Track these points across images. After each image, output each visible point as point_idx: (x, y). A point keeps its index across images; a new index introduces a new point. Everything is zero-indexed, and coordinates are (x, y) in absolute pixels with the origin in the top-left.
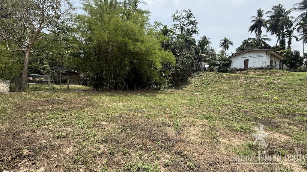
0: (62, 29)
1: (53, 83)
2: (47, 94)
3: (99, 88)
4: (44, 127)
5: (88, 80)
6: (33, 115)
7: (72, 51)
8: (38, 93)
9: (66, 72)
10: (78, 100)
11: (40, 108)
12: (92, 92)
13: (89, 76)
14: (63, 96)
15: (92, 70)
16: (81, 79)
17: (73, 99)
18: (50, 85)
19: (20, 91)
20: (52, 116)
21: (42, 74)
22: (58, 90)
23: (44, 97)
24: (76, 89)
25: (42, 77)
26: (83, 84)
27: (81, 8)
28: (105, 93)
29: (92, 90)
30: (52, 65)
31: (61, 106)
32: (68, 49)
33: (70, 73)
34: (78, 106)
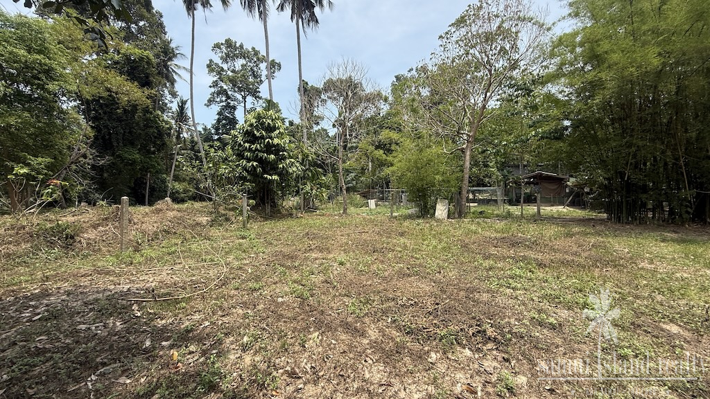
0: (523, 87)
1: (505, 203)
2: (500, 225)
3: (629, 214)
4: (508, 291)
5: (588, 194)
6: (487, 264)
7: (547, 128)
8: (486, 223)
9: (530, 178)
10: (570, 244)
11: (493, 251)
12: (605, 226)
13: (591, 182)
14: (532, 231)
15: (603, 163)
16: (567, 191)
17: (555, 239)
18: (502, 207)
19: (460, 216)
20: (518, 272)
21: (486, 186)
22: (517, 217)
23: (497, 232)
24: (556, 216)
25: (486, 192)
26: (572, 204)
27: (564, 18)
28: (653, 230)
29: (602, 221)
30: (502, 166)
31: (531, 254)
32: (536, 127)
33: (539, 180)
34: (573, 260)
